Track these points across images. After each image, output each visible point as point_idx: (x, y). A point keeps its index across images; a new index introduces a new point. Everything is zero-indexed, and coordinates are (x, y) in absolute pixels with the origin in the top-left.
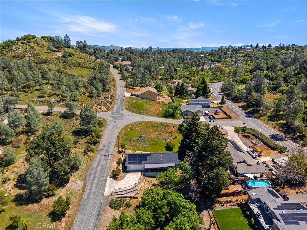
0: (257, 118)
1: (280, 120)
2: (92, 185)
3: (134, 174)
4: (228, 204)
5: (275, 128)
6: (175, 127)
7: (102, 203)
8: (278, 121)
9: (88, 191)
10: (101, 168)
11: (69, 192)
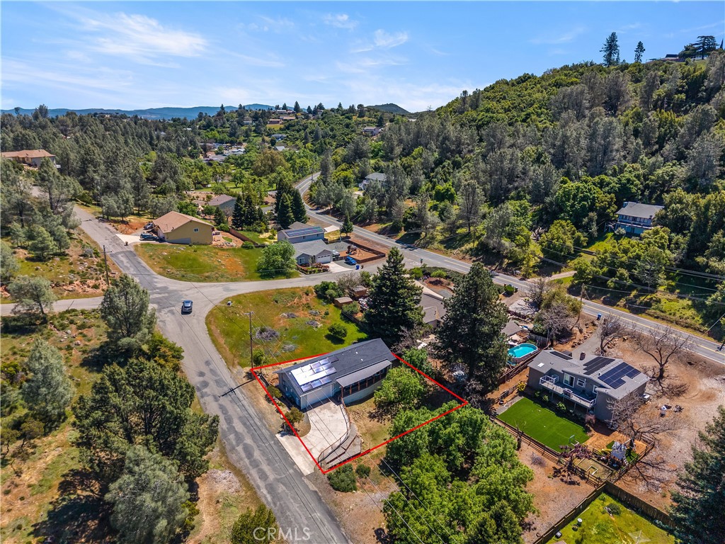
0: (424, 247)
1: (463, 245)
2: (257, 466)
3: (321, 410)
4: (508, 399)
5: (463, 258)
6: (310, 294)
7: (316, 492)
8: (460, 246)
9: (261, 483)
10: (244, 424)
11: (220, 506)
